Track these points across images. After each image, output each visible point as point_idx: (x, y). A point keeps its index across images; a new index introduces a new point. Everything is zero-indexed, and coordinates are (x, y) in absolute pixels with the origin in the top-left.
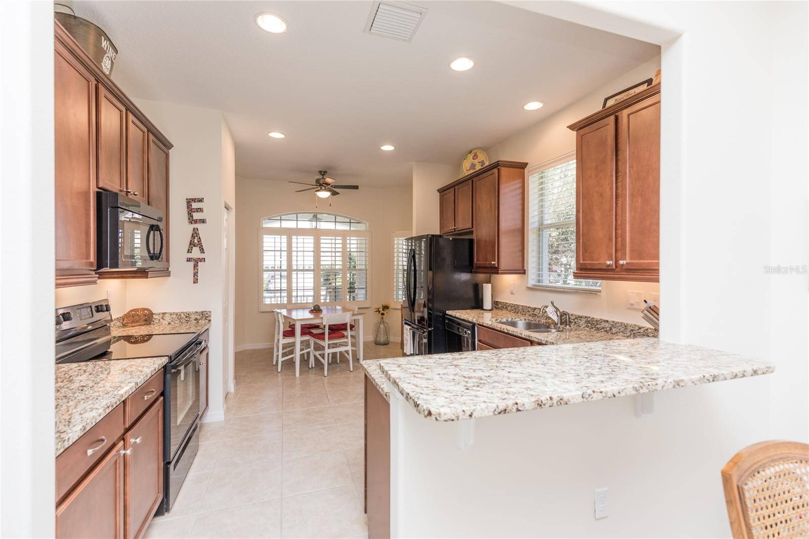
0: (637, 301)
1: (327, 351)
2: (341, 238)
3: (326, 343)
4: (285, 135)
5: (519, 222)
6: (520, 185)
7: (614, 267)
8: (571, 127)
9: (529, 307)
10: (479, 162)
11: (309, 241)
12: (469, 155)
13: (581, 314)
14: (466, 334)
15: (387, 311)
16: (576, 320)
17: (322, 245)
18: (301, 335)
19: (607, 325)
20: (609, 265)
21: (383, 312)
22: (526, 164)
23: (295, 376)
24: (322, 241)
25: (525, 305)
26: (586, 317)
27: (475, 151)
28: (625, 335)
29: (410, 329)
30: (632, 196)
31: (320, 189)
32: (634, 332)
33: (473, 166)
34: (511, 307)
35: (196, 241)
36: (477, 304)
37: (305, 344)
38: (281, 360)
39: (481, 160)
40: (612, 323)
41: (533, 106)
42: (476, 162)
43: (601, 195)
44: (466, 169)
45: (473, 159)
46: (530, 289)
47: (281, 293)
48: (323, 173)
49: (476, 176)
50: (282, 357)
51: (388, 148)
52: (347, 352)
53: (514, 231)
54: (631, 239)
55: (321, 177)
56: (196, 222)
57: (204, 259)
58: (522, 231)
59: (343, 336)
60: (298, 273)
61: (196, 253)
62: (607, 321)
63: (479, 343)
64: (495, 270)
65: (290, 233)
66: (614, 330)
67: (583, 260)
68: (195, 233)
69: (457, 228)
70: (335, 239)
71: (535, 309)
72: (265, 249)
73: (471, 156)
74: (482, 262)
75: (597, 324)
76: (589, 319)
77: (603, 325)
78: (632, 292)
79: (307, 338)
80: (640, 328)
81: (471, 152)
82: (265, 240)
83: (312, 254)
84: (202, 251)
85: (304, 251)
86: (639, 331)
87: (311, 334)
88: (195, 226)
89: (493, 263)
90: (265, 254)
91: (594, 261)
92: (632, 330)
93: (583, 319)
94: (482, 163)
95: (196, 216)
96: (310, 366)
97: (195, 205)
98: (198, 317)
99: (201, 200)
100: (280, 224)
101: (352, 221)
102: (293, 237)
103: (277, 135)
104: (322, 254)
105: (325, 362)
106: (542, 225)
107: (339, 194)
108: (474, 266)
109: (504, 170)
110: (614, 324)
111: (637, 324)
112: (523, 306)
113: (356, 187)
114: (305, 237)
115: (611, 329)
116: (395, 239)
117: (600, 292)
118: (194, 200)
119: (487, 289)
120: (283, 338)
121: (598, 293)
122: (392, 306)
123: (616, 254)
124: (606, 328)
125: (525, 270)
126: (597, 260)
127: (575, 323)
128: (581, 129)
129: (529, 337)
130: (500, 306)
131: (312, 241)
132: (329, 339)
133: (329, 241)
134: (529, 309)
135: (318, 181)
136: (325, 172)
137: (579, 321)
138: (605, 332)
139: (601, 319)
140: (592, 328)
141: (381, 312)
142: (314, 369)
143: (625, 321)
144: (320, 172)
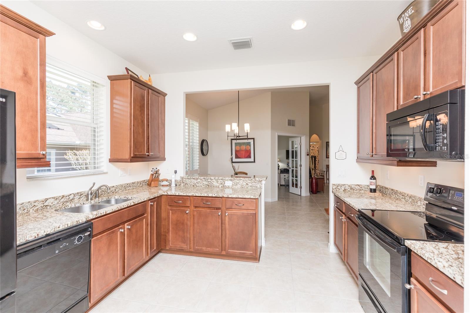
111: (126, 183)
126: (141, 153)
128: (134, 81)
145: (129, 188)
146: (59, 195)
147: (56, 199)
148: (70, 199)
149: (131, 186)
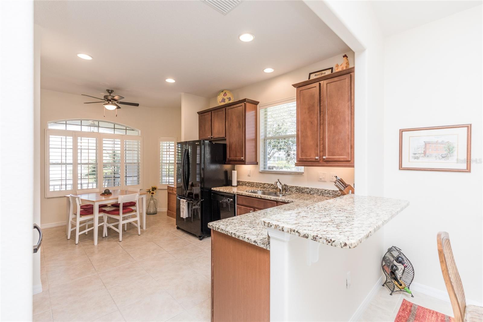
0: (324, 177)
1: (121, 223)
2: (120, 140)
3: (120, 217)
4: (92, 57)
5: (254, 135)
6: (254, 114)
7: (319, 160)
8: (294, 86)
9: (261, 183)
10: (227, 98)
12: (222, 93)
13: (293, 186)
14: (229, 201)
15: (155, 191)
16: (290, 189)
17: (104, 145)
18: (99, 212)
19: (308, 190)
20: (317, 159)
21: (153, 192)
22: (258, 103)
23: (94, 244)
24: (104, 142)
25: (258, 182)
26: (296, 187)
27: (225, 91)
28: (318, 194)
29: (186, 201)
30: (329, 124)
31: (107, 103)
32: (322, 192)
33: (223, 100)
34: (249, 183)
36: (228, 182)
37: (101, 220)
38: (78, 234)
39: (229, 97)
40: (311, 189)
41: (269, 70)
42: (225, 97)
43: (312, 123)
44: (219, 101)
45: (224, 96)
46: (260, 172)
48: (110, 92)
49: (228, 106)
50: (79, 232)
51: (170, 81)
52: (136, 222)
53: (252, 140)
54: (328, 146)
55: (109, 94)
58: (256, 140)
59: (132, 211)
60: (67, 166)
62: (308, 188)
63: (237, 206)
64: (243, 162)
65: (75, 135)
66: (312, 192)
67: (301, 156)
69: (213, 137)
70: (114, 141)
71: (265, 184)
72: (51, 146)
73: (222, 94)
74: (233, 158)
75: (302, 190)
76: (298, 188)
77: (306, 190)
78: (321, 173)
79: (102, 214)
80: (326, 191)
81: (223, 91)
82: (51, 139)
83: (95, 151)
85: (88, 149)
86: (325, 192)
87: (104, 211)
89: (242, 158)
90: (51, 150)
91: (307, 157)
92: (321, 192)
93: (294, 188)
94: (230, 99)
96: (104, 236)
100: (65, 127)
101: (127, 129)
102: (79, 138)
103: (85, 57)
104: (104, 152)
105: (120, 231)
106: (266, 137)
107: (120, 108)
108: (227, 160)
109: (248, 105)
110: (312, 190)
111: (324, 189)
112: (257, 183)
113: (137, 105)
114: (89, 138)
115: (310, 192)
116: (161, 142)
117: (303, 173)
119: (235, 173)
120: (81, 217)
121: (303, 174)
122: (158, 187)
123: (320, 153)
124: (307, 192)
125: (258, 162)
126: (309, 156)
127: (290, 190)
128: (299, 87)
129: (276, 199)
130: (241, 183)
131: (95, 141)
132: (124, 213)
133: (111, 142)
134: (261, 184)
135: (106, 97)
136: (112, 91)
137: (292, 189)
138: (307, 194)
139: (305, 187)
140: (300, 192)
141: (151, 192)
142: (107, 238)
143: (318, 188)
144: (108, 91)
145: (328, 195)
146: (270, 183)
147: (269, 185)
148: (275, 187)
149: (331, 194)
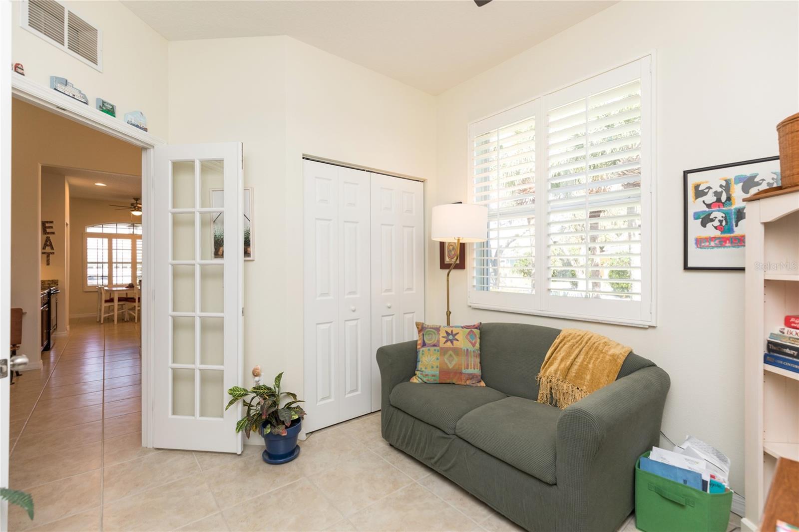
4: (106, 184)
11: (128, 243)
17: (138, 246)
24: (138, 243)
35: (48, 243)
47: (103, 279)
48: (136, 200)
55: (135, 202)
56: (48, 233)
57: (54, 253)
61: (48, 249)
68: (48, 239)
72: (88, 248)
83: (130, 251)
84: (52, 248)
88: (48, 236)
90: (88, 250)
95: (48, 230)
97: (47, 225)
98: (50, 283)
99: (52, 222)
102: (113, 239)
103: (100, 184)
104: (137, 252)
114: (123, 240)
118: (47, 222)
120: (105, 304)
131: (130, 242)
144: (134, 199)
